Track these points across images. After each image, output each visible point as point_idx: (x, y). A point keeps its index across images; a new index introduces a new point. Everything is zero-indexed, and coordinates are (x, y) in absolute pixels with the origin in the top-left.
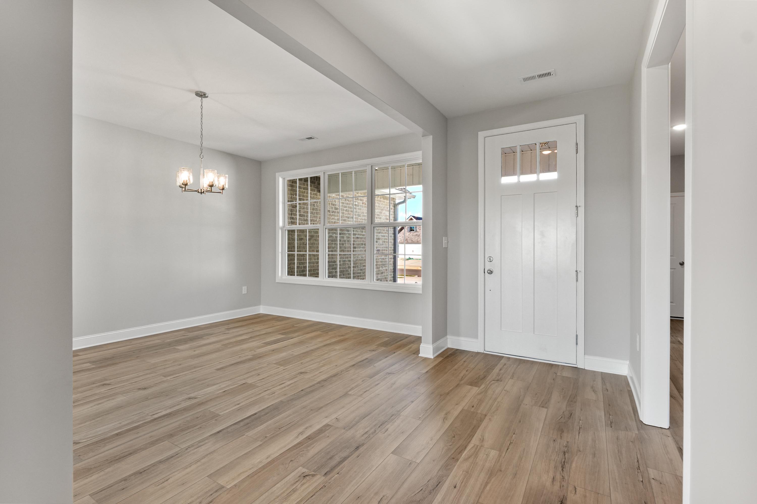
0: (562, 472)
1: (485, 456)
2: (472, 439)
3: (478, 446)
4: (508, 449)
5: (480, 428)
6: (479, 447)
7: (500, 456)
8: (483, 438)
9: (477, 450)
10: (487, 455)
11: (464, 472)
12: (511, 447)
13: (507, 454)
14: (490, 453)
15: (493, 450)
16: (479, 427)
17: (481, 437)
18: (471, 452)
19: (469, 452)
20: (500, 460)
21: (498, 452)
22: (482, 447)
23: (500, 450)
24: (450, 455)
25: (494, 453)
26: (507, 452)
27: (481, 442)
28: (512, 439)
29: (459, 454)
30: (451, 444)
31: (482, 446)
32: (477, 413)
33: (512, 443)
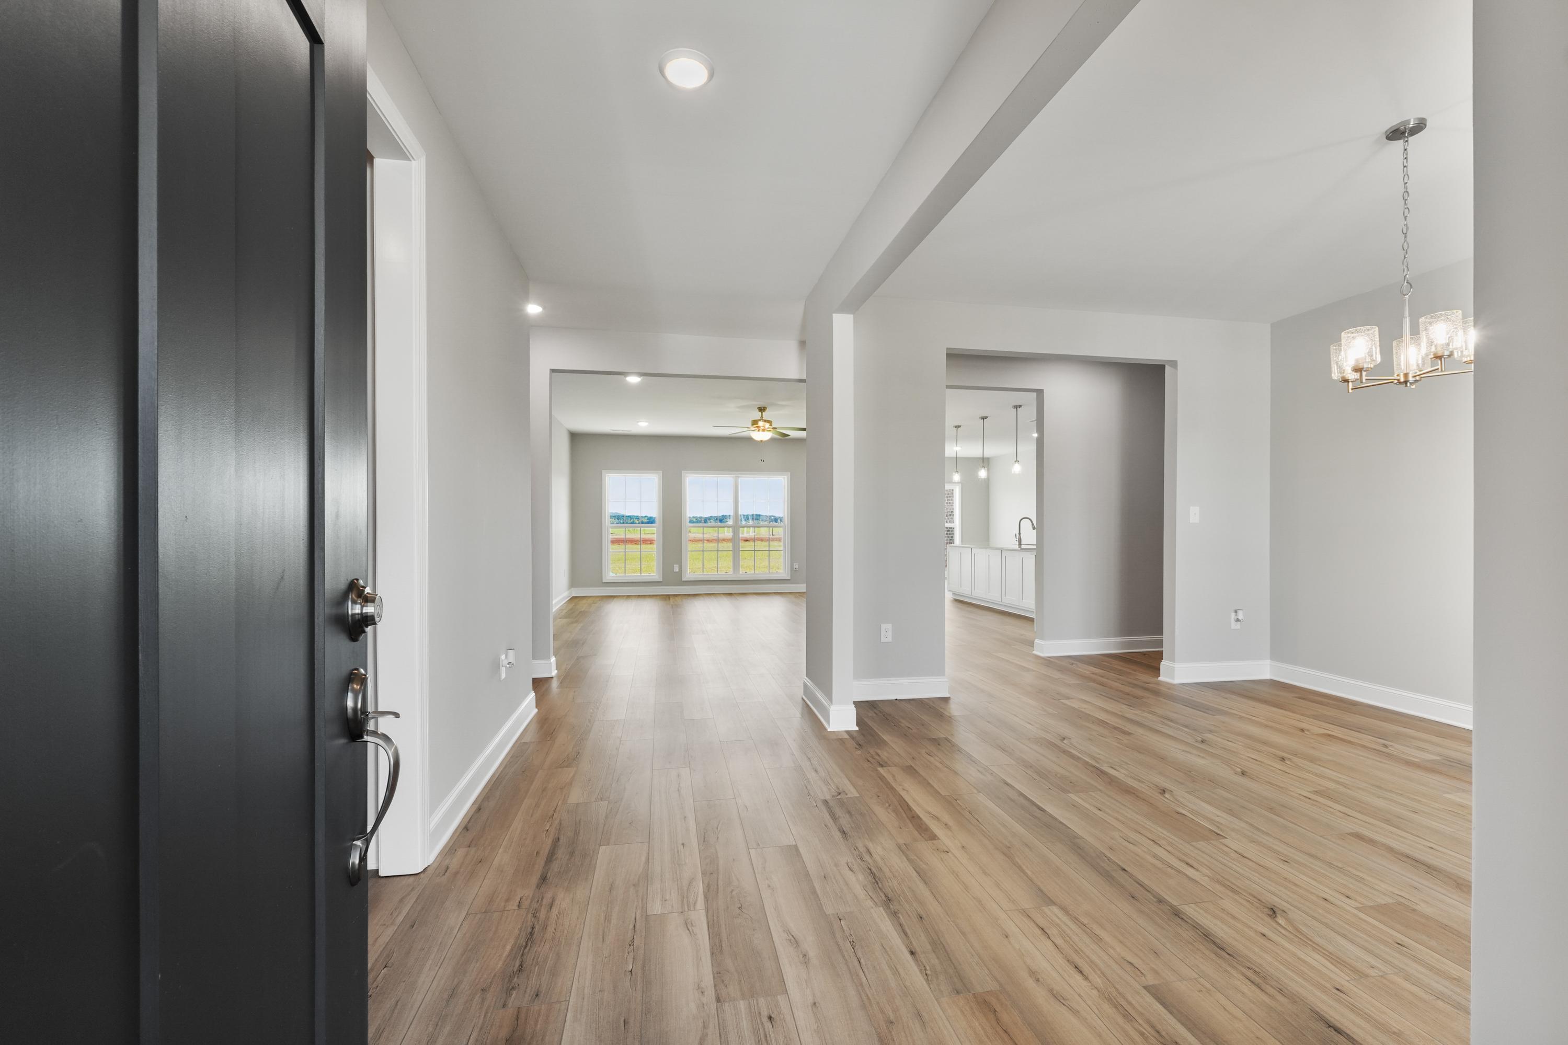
0: (536, 923)
1: (667, 898)
2: (707, 918)
3: (689, 910)
4: (634, 926)
5: (709, 954)
6: (686, 909)
7: (644, 908)
8: (688, 930)
9: (685, 902)
10: (665, 900)
11: (684, 863)
12: (630, 934)
13: (634, 916)
14: (662, 904)
15: (659, 913)
16: (712, 954)
17: (693, 930)
18: (693, 895)
19: (696, 894)
20: (640, 902)
21: (649, 913)
22: (681, 910)
23: (647, 917)
24: (721, 877)
25: (656, 908)
26: (633, 920)
27: (687, 920)
28: (632, 956)
29: (708, 884)
30: (734, 893)
31: (682, 912)
32: (743, 999)
33: (630, 945)
